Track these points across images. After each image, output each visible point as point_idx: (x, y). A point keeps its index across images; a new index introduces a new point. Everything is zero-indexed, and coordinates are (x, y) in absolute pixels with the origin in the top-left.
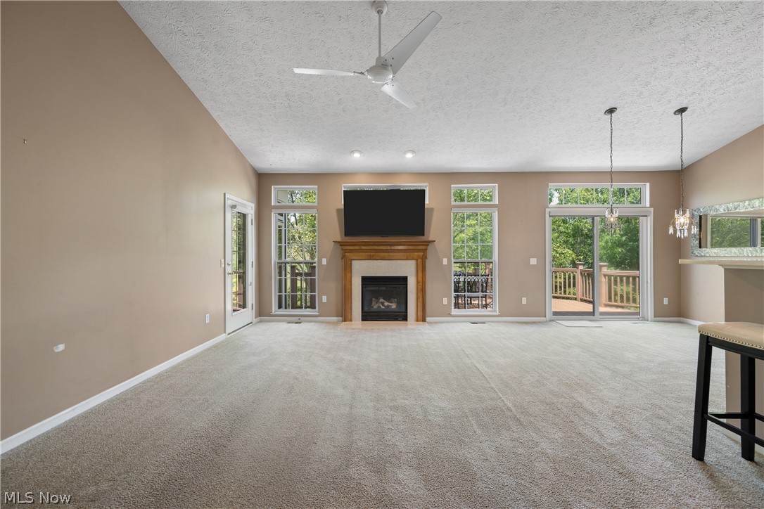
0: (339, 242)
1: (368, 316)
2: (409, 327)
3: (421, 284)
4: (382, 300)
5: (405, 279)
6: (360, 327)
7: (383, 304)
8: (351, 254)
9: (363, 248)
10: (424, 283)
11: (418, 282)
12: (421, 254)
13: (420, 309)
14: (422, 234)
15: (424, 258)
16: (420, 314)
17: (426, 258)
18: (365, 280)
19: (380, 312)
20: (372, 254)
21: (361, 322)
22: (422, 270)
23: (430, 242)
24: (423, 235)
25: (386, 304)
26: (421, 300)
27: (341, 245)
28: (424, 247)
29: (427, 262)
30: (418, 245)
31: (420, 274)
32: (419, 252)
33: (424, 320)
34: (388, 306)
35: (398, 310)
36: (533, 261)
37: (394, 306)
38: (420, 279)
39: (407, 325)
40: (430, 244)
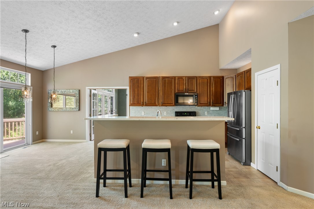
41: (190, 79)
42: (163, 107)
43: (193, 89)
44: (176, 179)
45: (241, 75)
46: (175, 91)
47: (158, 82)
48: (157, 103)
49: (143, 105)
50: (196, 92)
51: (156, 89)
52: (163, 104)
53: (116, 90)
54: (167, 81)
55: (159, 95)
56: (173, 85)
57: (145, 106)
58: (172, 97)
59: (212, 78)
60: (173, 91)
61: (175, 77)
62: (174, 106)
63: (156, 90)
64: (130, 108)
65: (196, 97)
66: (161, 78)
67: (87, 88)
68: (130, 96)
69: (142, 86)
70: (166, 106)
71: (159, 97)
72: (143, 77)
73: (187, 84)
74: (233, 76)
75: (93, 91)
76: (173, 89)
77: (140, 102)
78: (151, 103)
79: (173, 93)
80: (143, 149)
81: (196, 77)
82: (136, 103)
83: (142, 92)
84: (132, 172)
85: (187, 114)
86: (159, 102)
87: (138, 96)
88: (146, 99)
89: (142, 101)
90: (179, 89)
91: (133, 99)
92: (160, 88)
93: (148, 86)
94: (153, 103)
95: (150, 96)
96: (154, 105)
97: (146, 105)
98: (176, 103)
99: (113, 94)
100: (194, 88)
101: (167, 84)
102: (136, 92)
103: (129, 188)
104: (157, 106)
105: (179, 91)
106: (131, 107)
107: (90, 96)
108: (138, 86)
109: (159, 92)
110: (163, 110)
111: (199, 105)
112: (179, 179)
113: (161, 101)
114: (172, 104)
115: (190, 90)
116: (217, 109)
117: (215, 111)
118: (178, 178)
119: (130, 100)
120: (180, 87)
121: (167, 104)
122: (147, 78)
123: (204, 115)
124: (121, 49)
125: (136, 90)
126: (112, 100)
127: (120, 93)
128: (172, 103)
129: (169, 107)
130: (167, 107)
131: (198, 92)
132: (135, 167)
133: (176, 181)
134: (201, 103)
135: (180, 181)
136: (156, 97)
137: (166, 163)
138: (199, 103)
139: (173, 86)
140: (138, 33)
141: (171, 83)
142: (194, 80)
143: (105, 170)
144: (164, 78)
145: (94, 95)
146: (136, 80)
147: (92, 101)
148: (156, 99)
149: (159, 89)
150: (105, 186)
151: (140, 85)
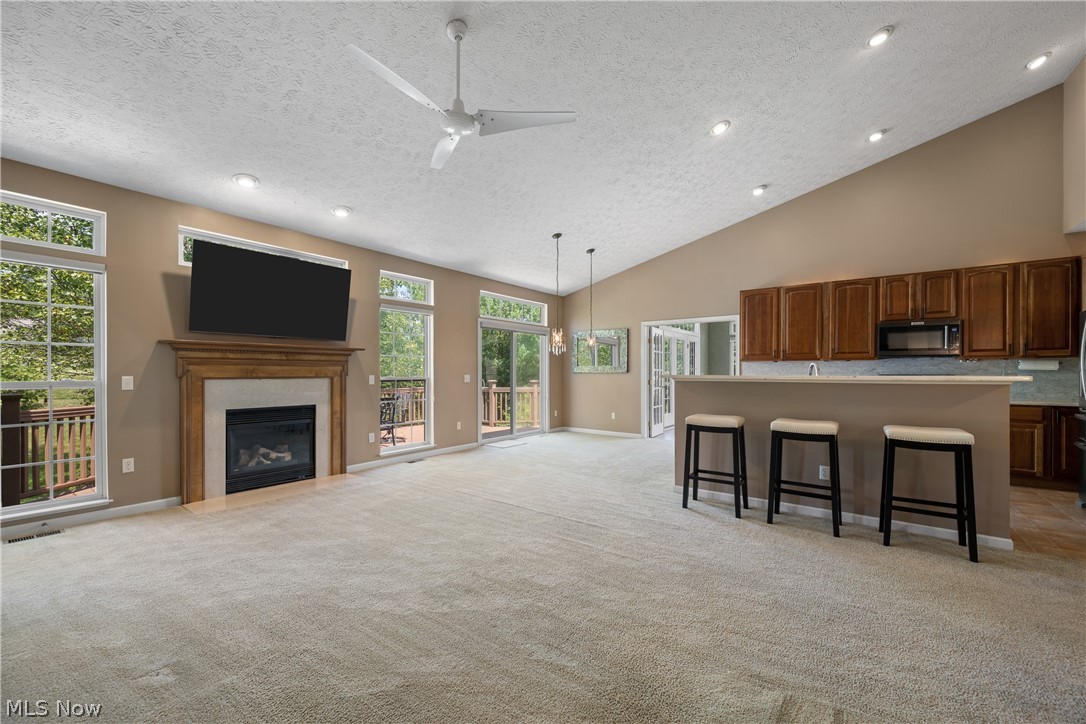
0: (170, 343)
1: (237, 483)
2: (319, 487)
3: (339, 415)
4: (263, 450)
5: (312, 409)
6: (224, 507)
7: (266, 456)
8: (204, 368)
9: (231, 356)
10: (343, 412)
11: (333, 413)
12: (339, 369)
13: (337, 454)
14: (343, 338)
15: (344, 374)
16: (337, 462)
17: (347, 374)
18: (235, 417)
19: (260, 473)
20: (251, 367)
21: (224, 497)
22: (339, 393)
23: (353, 350)
24: (344, 340)
25: (274, 455)
26: (337, 440)
27: (173, 349)
28: (343, 358)
29: (348, 382)
30: (334, 355)
31: (337, 400)
32: (335, 365)
33: (343, 471)
34: (278, 459)
35: (295, 462)
36: (467, 378)
37: (287, 457)
38: (337, 408)
39: (314, 484)
40: (353, 354)
41: (932, 280)
42: (840, 363)
43: (945, 309)
44: (856, 512)
46: (876, 317)
47: (822, 296)
48: (818, 353)
49: (776, 358)
50: (954, 314)
51: (815, 315)
52: (838, 353)
53: (702, 325)
54: (849, 292)
55: (825, 331)
56: (870, 302)
57: (783, 360)
59: (1025, 269)
60: (870, 317)
61: (876, 280)
62: (872, 358)
63: (815, 319)
64: (743, 367)
65: (954, 330)
66: (830, 287)
67: (643, 323)
68: (743, 336)
69: (775, 310)
70: (848, 360)
71: (825, 336)
72: (778, 290)
73: (919, 296)
75: (655, 331)
76: (870, 311)
77: (768, 351)
78: (801, 352)
79: (870, 323)
80: (773, 432)
81: (957, 273)
82: (757, 352)
83: (774, 327)
84: (749, 483)
86: (825, 349)
87: (764, 334)
88: (786, 342)
89: (774, 348)
90: (892, 309)
91: (751, 344)
92: (829, 312)
93: (793, 310)
94: (805, 354)
96: (809, 356)
97: (787, 358)
98: (881, 350)
99: (696, 336)
100: (949, 306)
102: (759, 327)
103: (742, 509)
104: (819, 359)
105: (891, 318)
106: (744, 363)
107: (650, 341)
108: (764, 313)
109: (825, 323)
111: (966, 354)
112: (863, 514)
113: (830, 346)
114: (865, 355)
115: (930, 313)
116: (1051, 365)
118: (860, 510)
119: (743, 347)
120: (895, 304)
121: (849, 353)
122: (789, 290)
124: (721, 228)
125: (759, 321)
126: (692, 350)
127: (714, 334)
128: (865, 350)
129: (857, 362)
130: (853, 362)
131: (964, 316)
132: (757, 474)
133: (854, 517)
134: (975, 348)
135: (865, 517)
136: (815, 338)
137: (828, 473)
138: (966, 348)
139: (870, 305)
140: (765, 186)
141: (865, 295)
142: (946, 281)
143: (697, 471)
144: (839, 285)
145: (657, 339)
146: (757, 297)
147: (653, 351)
148: (814, 342)
149: (826, 315)
150: (695, 498)
151: (769, 310)
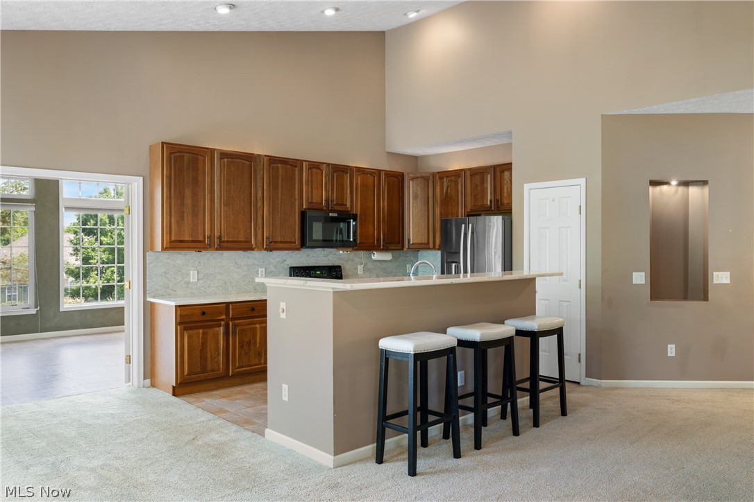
41: (338, 173)
43: (345, 203)
45: (453, 178)
46: (301, 204)
47: (256, 171)
48: (253, 242)
49: (209, 247)
50: (350, 208)
51: (250, 193)
52: (271, 242)
54: (280, 170)
55: (259, 215)
56: (296, 185)
58: (295, 221)
59: (383, 176)
60: (297, 203)
61: (301, 162)
62: (298, 249)
63: (250, 198)
65: (354, 223)
66: (264, 161)
68: (168, 213)
69: (208, 180)
71: (259, 221)
72: (211, 152)
73: (329, 187)
74: (429, 177)
76: (297, 197)
77: (200, 237)
78: (237, 240)
79: (297, 210)
81: (351, 170)
82: (186, 238)
83: (207, 203)
85: (322, 273)
86: (260, 237)
87: (195, 212)
88: (221, 225)
89: (208, 232)
90: (312, 198)
91: (179, 225)
92: (263, 192)
94: (240, 242)
95: (232, 217)
96: (244, 245)
98: (309, 240)
100: (346, 200)
101: (282, 180)
102: (189, 201)
104: (254, 249)
105: (311, 206)
106: (150, 255)
108: (195, 182)
109: (259, 205)
110: (256, 262)
113: (264, 234)
114: (293, 245)
116: (387, 256)
117: (378, 263)
119: (168, 229)
120: (314, 192)
121: (281, 242)
122: (223, 155)
123: (355, 276)
125: (189, 192)
128: (293, 240)
131: (355, 211)
136: (251, 222)
139: (297, 190)
140: (233, 7)
141: (292, 179)
142: (345, 176)
144: (272, 161)
146: (186, 156)
148: (251, 227)
149: (259, 195)
151: (201, 178)
